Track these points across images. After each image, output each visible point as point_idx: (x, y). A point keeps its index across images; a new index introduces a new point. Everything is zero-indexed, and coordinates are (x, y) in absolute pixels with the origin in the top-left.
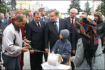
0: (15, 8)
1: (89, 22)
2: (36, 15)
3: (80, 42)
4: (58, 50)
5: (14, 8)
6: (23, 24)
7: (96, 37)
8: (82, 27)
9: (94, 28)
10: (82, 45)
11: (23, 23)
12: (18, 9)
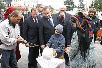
0: (11, 4)
1: (84, 16)
2: (33, 11)
3: (75, 35)
4: (53, 44)
5: (9, 5)
6: (18, 20)
7: (90, 30)
8: (77, 21)
9: (89, 22)
10: (77, 38)
11: (18, 18)
12: (14, 5)
